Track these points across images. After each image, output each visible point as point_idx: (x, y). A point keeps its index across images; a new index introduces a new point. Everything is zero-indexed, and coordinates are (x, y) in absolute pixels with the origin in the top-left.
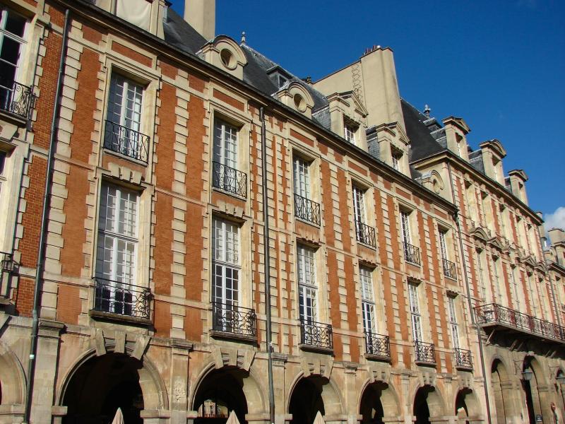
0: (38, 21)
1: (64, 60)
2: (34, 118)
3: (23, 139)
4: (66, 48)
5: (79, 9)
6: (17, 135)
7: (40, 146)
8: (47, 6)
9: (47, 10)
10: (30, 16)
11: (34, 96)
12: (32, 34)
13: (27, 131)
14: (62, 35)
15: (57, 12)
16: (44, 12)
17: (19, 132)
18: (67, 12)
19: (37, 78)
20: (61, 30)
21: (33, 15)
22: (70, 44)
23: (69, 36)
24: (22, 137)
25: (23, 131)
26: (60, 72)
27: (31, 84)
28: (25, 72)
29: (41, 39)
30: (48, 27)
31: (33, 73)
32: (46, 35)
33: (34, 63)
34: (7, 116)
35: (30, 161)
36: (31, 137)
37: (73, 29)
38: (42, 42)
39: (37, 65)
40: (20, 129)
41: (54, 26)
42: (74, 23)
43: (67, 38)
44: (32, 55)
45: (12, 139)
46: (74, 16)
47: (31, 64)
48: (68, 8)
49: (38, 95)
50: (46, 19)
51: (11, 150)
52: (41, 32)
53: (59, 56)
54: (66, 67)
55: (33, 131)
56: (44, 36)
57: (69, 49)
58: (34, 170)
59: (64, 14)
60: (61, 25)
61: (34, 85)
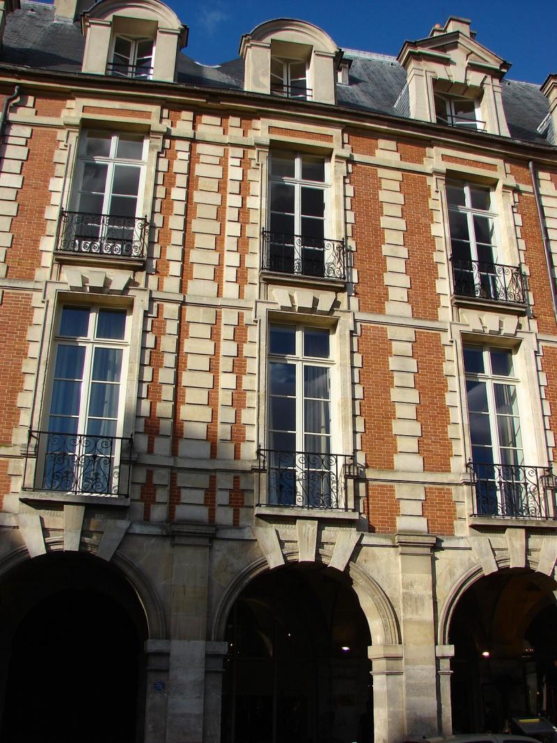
0: (505, 187)
1: (544, 223)
2: (532, 302)
3: (527, 330)
4: (542, 207)
5: (542, 157)
6: (519, 326)
7: (546, 333)
8: (508, 166)
9: (508, 171)
10: (493, 184)
11: (525, 275)
12: (501, 204)
13: (529, 318)
14: (534, 193)
15: (520, 169)
16: (506, 174)
17: (520, 322)
18: (531, 164)
19: (522, 253)
20: (529, 188)
21: (497, 181)
22: (545, 201)
23: (541, 193)
24: (525, 328)
25: (524, 320)
26: (544, 238)
27: (518, 262)
28: (508, 250)
29: (513, 207)
30: (516, 190)
31: (516, 249)
32: (517, 200)
33: (514, 237)
34: (505, 307)
35: (541, 354)
36: (534, 323)
37: (541, 182)
38: (515, 210)
39: (517, 238)
40: (521, 318)
41: (522, 187)
42: (541, 175)
43: (539, 196)
44: (509, 228)
45: (516, 332)
46: (539, 167)
47: (511, 239)
48: (530, 160)
49: (528, 274)
50: (511, 182)
51: (517, 346)
52: (511, 198)
53: (537, 220)
54: (549, 230)
55: (535, 318)
56: (515, 202)
57: (545, 208)
58: (548, 363)
59: (528, 168)
60: (528, 183)
61: (521, 263)
